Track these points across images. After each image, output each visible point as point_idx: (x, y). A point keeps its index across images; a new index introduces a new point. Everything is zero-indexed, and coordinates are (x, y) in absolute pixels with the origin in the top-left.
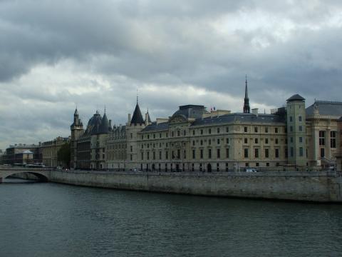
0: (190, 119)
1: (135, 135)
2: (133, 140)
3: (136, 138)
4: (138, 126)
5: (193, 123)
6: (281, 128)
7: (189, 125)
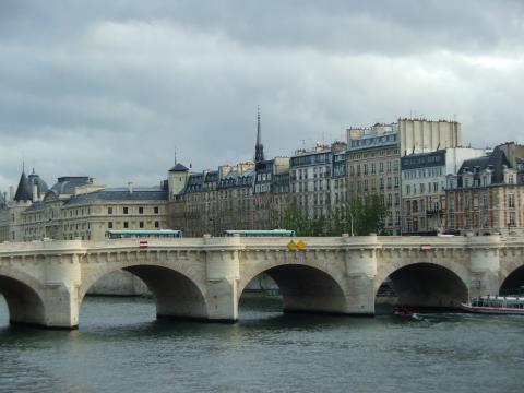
0: (62, 196)
1: (17, 216)
2: (16, 223)
3: (18, 220)
4: (22, 204)
5: (66, 202)
6: (163, 207)
7: (61, 203)
